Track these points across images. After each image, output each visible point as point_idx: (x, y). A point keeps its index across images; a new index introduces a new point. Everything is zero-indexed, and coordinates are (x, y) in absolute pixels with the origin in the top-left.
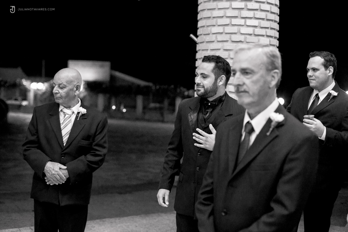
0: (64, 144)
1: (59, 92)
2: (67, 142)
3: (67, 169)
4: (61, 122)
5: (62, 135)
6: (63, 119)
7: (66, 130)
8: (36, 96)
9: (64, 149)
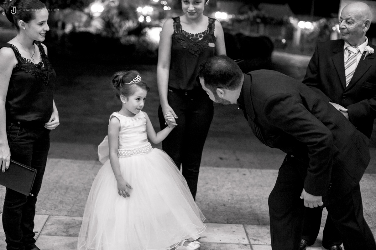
0: (346, 84)
1: (346, 28)
2: (350, 83)
3: (347, 112)
4: (345, 61)
5: (345, 75)
6: (347, 58)
7: (350, 70)
8: (302, 35)
9: (346, 90)
